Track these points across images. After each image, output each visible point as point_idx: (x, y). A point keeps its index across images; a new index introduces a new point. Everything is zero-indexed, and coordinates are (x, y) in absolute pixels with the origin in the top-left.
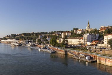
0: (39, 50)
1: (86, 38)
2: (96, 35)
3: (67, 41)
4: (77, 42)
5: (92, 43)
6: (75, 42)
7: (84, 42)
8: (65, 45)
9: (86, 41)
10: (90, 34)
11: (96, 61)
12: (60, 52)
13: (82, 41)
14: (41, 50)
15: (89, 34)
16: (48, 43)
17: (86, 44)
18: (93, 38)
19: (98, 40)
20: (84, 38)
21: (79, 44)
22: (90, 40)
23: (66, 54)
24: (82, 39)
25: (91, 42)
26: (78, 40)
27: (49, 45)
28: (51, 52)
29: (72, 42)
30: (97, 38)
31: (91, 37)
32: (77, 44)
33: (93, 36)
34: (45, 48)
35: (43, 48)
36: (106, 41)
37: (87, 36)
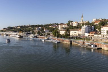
0: (43, 41)
1: (84, 29)
2: (92, 27)
4: (76, 33)
7: (83, 33)
8: (67, 36)
11: (101, 48)
14: (45, 41)
15: (86, 26)
17: (85, 34)
19: (94, 31)
20: (82, 30)
22: (88, 31)
23: (71, 44)
24: (80, 31)
26: (77, 31)
27: (51, 36)
28: (56, 43)
29: (73, 33)
31: (88, 29)
32: (76, 35)
34: (49, 39)
35: (47, 39)
36: (102, 32)
37: (85, 28)
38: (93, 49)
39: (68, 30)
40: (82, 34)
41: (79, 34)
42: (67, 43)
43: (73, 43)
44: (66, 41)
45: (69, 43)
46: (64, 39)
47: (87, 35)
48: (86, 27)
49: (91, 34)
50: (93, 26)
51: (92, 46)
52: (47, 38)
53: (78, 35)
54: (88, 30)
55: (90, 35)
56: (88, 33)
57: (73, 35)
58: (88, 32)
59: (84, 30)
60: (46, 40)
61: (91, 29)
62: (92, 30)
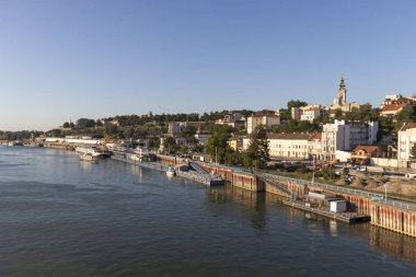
0: (170, 174)
1: (331, 135)
2: (367, 126)
3: (266, 146)
6: (292, 150)
7: (327, 149)
8: (258, 158)
9: (332, 146)
10: (346, 123)
11: (368, 219)
12: (239, 184)
13: (317, 147)
15: (343, 122)
16: (200, 150)
18: (358, 136)
19: (375, 144)
20: (324, 135)
21: (307, 156)
22: (348, 143)
23: (261, 191)
24: (316, 141)
25: (351, 149)
26: (305, 142)
28: (209, 183)
29: (282, 148)
30: (372, 138)
31: (352, 133)
32: (301, 156)
33: (359, 130)
35: (183, 169)
36: (403, 147)
37: (336, 130)
38: (334, 219)
40: (324, 153)
41: (314, 152)
42: (248, 186)
47: (343, 156)
48: (339, 126)
49: (361, 155)
50: (372, 124)
52: (183, 165)
54: (352, 139)
55: (354, 160)
56: (348, 151)
58: (351, 146)
59: (333, 137)
60: (179, 172)
61: (363, 136)
62: (367, 138)
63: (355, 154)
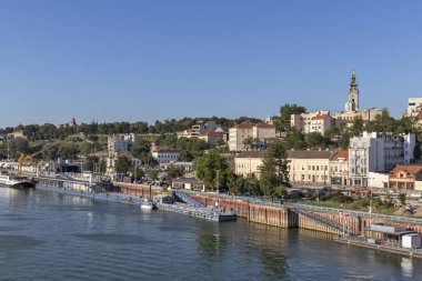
1: (361, 153)
2: (402, 140)
3: (285, 167)
4: (320, 173)
5: (392, 175)
7: (355, 170)
8: (273, 184)
9: (363, 166)
10: (378, 136)
12: (261, 218)
13: (342, 167)
14: (155, 208)
15: (374, 135)
17: (365, 180)
18: (392, 153)
19: (413, 162)
20: (352, 153)
21: (328, 180)
22: (382, 162)
23: (294, 227)
24: (341, 160)
25: (388, 171)
26: (325, 162)
27: (188, 186)
29: (302, 169)
30: (409, 156)
31: (385, 149)
32: (320, 180)
33: (392, 145)
34: (175, 199)
37: (368, 145)
38: (408, 257)
39: (277, 154)
40: (352, 176)
41: (337, 174)
42: (274, 220)
43: (304, 222)
44: (268, 215)
45: (285, 222)
46: (256, 203)
47: (377, 180)
48: (372, 139)
49: (401, 176)
50: (408, 138)
51: (407, 241)
52: (165, 195)
53: (334, 181)
54: (386, 157)
55: (392, 184)
56: (385, 172)
57: (306, 179)
58: (385, 166)
59: (364, 154)
60: (161, 204)
61: (398, 153)
62: (402, 155)
63: (395, 177)
